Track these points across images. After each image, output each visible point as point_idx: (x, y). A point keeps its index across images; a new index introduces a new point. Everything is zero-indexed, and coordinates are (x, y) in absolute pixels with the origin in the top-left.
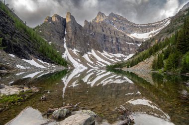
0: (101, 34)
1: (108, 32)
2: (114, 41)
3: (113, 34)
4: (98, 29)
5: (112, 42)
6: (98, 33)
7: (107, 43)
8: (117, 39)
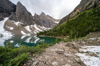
0: (43, 20)
1: (46, 19)
2: (48, 23)
3: (47, 20)
4: (41, 18)
5: (47, 23)
6: (41, 19)
7: (45, 24)
8: (49, 22)
